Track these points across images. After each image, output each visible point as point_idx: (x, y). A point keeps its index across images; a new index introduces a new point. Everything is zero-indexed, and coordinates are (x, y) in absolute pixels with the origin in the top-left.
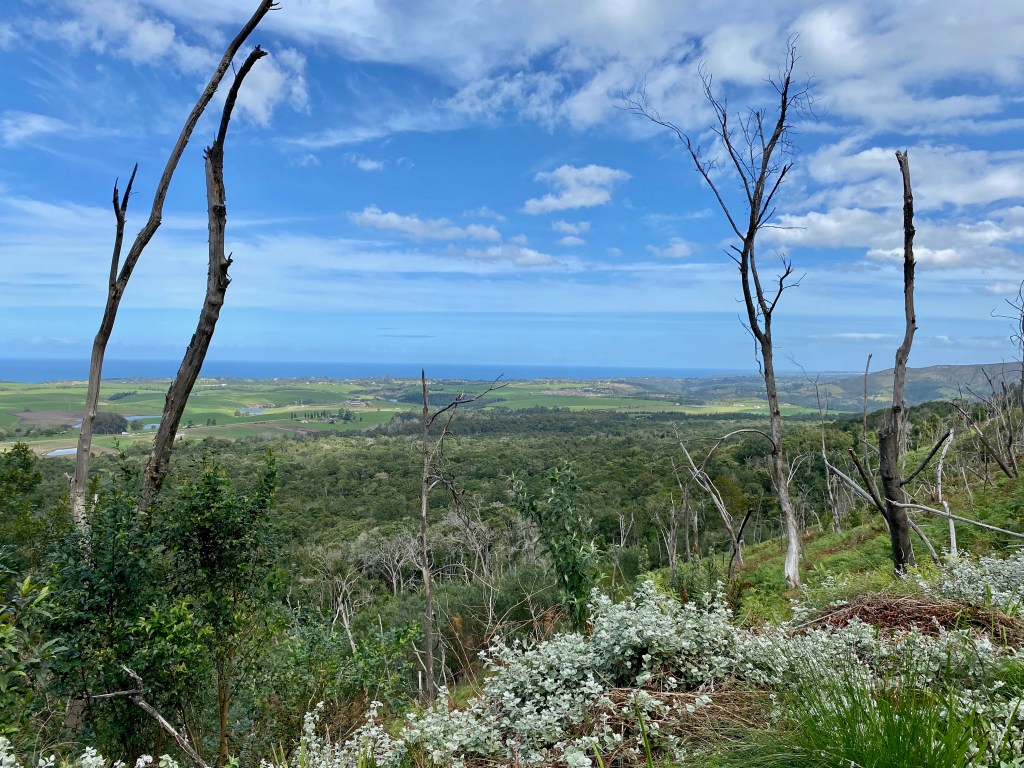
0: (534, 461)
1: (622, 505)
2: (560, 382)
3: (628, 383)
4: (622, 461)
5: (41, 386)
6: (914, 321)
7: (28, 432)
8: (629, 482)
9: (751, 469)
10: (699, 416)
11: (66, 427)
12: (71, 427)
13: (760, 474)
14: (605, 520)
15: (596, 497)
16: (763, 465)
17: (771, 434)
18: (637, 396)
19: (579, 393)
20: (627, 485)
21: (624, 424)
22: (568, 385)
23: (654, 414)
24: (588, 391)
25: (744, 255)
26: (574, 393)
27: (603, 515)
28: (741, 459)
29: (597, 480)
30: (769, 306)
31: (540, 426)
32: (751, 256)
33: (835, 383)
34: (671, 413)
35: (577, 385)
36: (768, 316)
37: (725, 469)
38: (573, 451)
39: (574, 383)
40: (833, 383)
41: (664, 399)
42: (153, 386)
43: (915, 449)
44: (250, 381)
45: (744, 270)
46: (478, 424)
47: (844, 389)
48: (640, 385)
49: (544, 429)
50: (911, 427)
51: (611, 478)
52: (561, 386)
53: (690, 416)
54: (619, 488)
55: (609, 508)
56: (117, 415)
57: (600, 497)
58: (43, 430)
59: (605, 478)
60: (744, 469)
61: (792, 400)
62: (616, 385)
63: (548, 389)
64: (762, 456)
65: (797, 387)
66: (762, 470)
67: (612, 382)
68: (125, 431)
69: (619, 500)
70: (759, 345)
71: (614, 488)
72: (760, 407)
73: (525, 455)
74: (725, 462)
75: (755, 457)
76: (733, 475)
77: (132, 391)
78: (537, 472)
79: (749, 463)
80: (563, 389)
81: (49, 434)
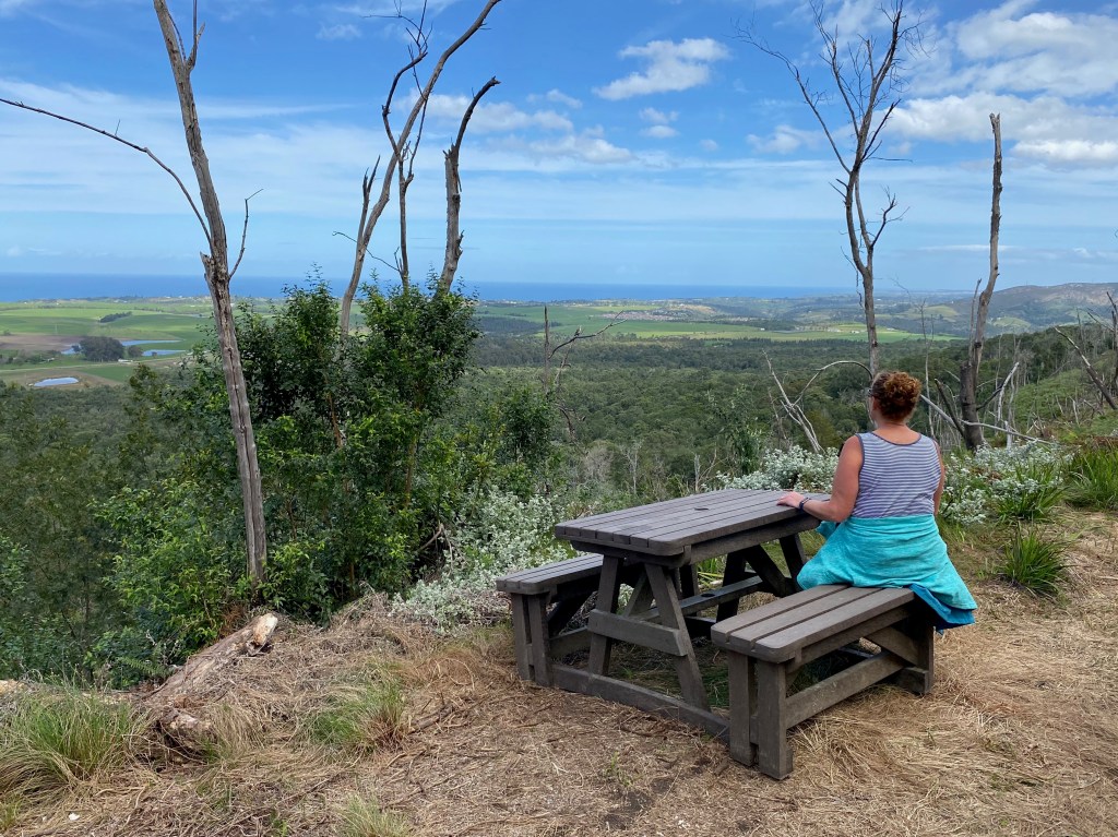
0: (596, 395)
1: (696, 445)
2: (625, 303)
3: (705, 305)
4: (696, 395)
5: (20, 305)
6: (996, 268)
7: (11, 359)
8: (705, 419)
9: (845, 403)
10: (787, 343)
11: (53, 353)
12: (59, 352)
13: (855, 409)
14: (679, 460)
15: (668, 435)
16: (859, 400)
17: (869, 365)
18: (715, 322)
19: (648, 316)
20: (702, 422)
21: (699, 352)
22: (634, 307)
23: (733, 341)
24: (658, 314)
25: (849, 189)
26: (641, 317)
27: (675, 455)
28: (834, 393)
29: (668, 417)
30: (872, 239)
31: (602, 355)
32: (856, 189)
33: (947, 304)
34: (754, 340)
35: (646, 308)
36: (871, 248)
37: (815, 403)
38: (641, 384)
39: (642, 304)
40: (945, 304)
41: (747, 323)
42: (150, 306)
43: (1035, 381)
44: (262, 300)
45: (848, 204)
46: (529, 352)
47: (958, 311)
48: (718, 306)
49: (606, 358)
50: (1032, 356)
51: (683, 414)
52: (627, 308)
53: (776, 343)
54: (694, 426)
55: (682, 448)
56: (111, 339)
57: (671, 436)
58: (28, 356)
59: (676, 416)
60: (837, 404)
61: (897, 325)
62: (691, 307)
63: (611, 312)
64: (859, 389)
65: (902, 309)
66: (858, 405)
67: (686, 303)
68: (122, 358)
69: (694, 438)
70: (861, 277)
71: (688, 426)
72: (859, 331)
73: (585, 388)
74: (816, 396)
75: (851, 390)
76: (825, 410)
77: (126, 312)
78: (598, 408)
79: (843, 398)
80: (628, 312)
81: (35, 360)
